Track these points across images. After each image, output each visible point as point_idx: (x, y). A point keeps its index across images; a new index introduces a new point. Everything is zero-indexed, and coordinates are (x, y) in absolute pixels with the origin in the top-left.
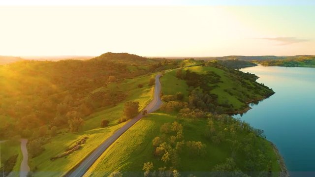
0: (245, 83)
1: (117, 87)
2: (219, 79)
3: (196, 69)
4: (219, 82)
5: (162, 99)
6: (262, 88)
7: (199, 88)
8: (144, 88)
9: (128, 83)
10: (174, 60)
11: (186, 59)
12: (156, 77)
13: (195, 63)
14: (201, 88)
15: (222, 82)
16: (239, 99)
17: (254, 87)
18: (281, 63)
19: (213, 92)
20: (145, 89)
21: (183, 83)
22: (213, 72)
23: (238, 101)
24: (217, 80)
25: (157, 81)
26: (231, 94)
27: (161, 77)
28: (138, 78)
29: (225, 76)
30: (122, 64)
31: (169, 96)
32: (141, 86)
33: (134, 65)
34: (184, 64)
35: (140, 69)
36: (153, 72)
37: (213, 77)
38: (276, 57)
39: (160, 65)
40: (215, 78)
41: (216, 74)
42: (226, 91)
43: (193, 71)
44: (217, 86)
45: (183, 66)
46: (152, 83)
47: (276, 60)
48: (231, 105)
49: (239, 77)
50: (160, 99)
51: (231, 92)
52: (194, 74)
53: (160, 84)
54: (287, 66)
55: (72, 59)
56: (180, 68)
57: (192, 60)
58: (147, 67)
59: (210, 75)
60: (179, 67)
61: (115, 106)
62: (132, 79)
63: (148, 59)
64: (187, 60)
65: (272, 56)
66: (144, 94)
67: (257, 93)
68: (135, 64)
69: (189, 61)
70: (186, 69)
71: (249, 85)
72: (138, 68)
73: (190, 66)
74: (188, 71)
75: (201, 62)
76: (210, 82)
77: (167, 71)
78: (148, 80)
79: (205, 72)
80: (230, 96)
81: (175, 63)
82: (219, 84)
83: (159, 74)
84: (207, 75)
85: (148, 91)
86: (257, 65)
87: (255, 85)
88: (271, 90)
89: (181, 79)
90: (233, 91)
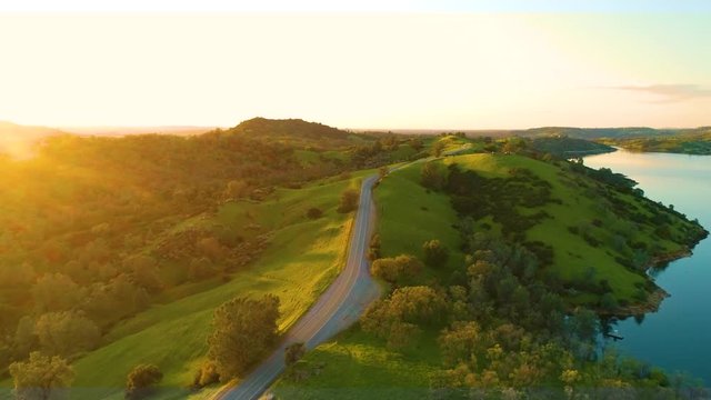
0: (623, 203)
1: (248, 216)
2: (548, 193)
3: (476, 161)
4: (549, 201)
5: (373, 270)
6: (673, 218)
7: (488, 220)
8: (324, 219)
9: (282, 200)
10: (413, 136)
11: (444, 134)
12: (364, 183)
13: (468, 146)
14: (495, 220)
15: (559, 202)
16: (618, 260)
17: (650, 215)
18: (675, 145)
19: (536, 234)
20: (326, 224)
21: (440, 203)
22: (527, 172)
23: (620, 266)
24: (543, 196)
25: (365, 196)
26: (593, 242)
27: (378, 184)
28: (313, 187)
29: (563, 182)
30: (281, 145)
31: (398, 258)
32: (315, 214)
33: (312, 149)
34: (442, 147)
35: (327, 161)
36: (359, 168)
37: (528, 185)
38: (653, 130)
39: (378, 150)
40: (537, 189)
41: (536, 178)
42: (573, 230)
43: (469, 167)
44: (544, 215)
45: (438, 153)
46: (349, 206)
47: (658, 139)
48: (603, 283)
49: (602, 185)
50: (368, 267)
51: (591, 235)
52: (473, 176)
53: (372, 207)
54: (690, 153)
55: (158, 133)
56: (430, 159)
57: (461, 136)
58: (343, 154)
59: (519, 180)
60: (428, 155)
61: (227, 280)
62: (299, 187)
63: (352, 134)
64: (447, 138)
65: (643, 129)
66: (320, 242)
67: (663, 234)
68: (315, 145)
69: (454, 139)
70: (447, 161)
71: (635, 208)
72: (321, 157)
73: (458, 154)
74: (453, 167)
75: (486, 143)
76: (522, 201)
77: (394, 168)
78: (340, 196)
79: (504, 172)
80: (593, 249)
81: (417, 144)
82: (551, 209)
83: (372, 175)
84: (510, 180)
85: (334, 233)
86: (615, 150)
87: (651, 211)
88: (695, 223)
89: (436, 191)
90: (595, 232)
